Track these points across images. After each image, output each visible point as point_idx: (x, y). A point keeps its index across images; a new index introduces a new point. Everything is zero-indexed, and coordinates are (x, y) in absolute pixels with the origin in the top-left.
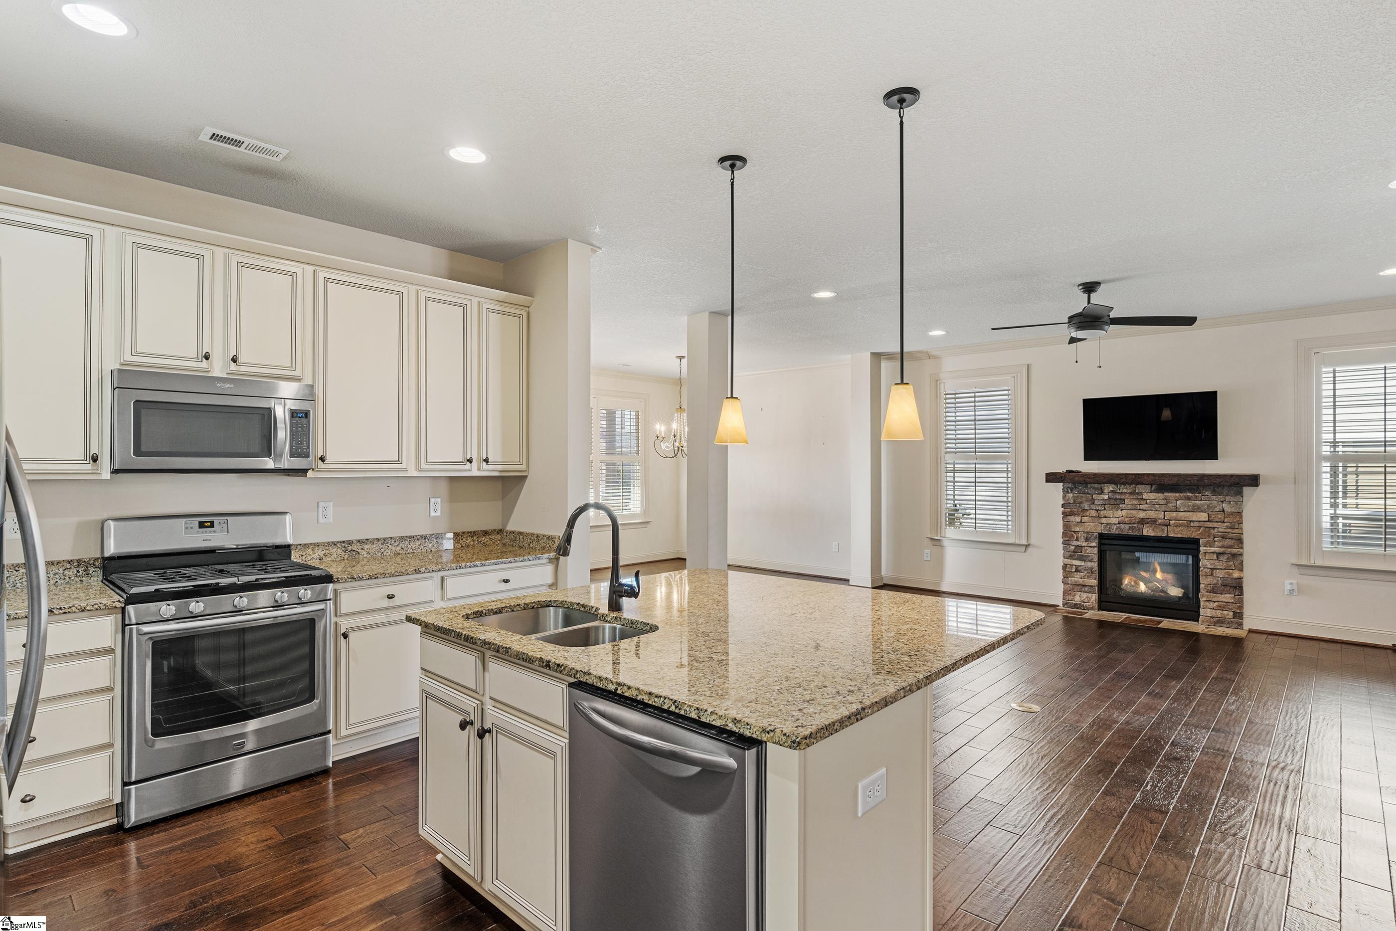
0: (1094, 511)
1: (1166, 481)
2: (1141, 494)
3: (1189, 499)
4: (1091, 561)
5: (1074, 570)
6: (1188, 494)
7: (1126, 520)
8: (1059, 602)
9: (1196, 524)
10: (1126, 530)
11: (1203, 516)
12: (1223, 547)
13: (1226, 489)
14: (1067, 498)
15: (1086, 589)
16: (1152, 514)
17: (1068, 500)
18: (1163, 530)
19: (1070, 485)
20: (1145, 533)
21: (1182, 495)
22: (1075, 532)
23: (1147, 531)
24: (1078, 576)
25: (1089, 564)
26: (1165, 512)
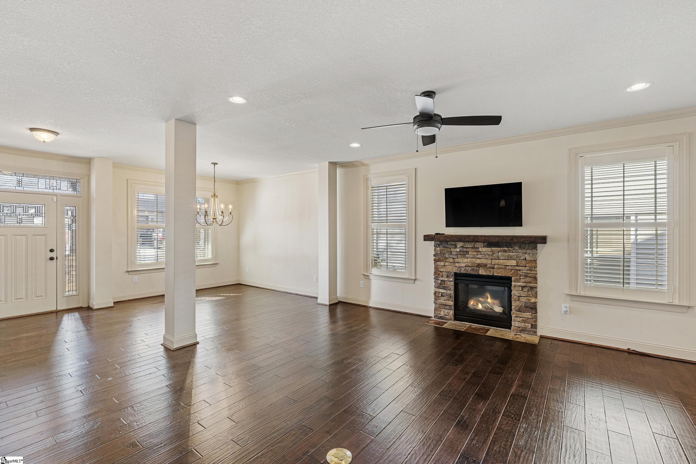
0: (451, 259)
1: (492, 240)
2: (478, 248)
3: (505, 251)
4: (450, 290)
5: (440, 296)
6: (505, 248)
7: (470, 264)
8: (432, 315)
9: (510, 267)
10: (469, 271)
11: (514, 263)
12: (525, 282)
13: (527, 245)
14: (437, 250)
15: (447, 307)
16: (484, 261)
17: (437, 252)
18: (490, 271)
19: (438, 243)
20: (480, 273)
21: (501, 249)
22: (441, 272)
23: (482, 272)
24: (443, 299)
25: (449, 292)
26: (492, 259)
